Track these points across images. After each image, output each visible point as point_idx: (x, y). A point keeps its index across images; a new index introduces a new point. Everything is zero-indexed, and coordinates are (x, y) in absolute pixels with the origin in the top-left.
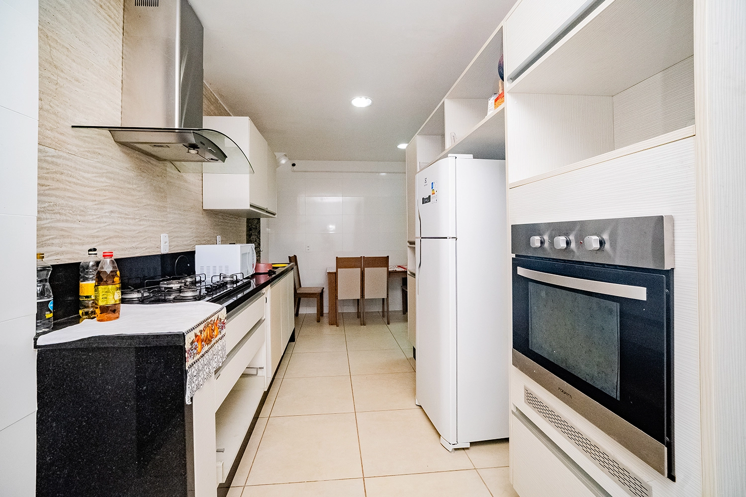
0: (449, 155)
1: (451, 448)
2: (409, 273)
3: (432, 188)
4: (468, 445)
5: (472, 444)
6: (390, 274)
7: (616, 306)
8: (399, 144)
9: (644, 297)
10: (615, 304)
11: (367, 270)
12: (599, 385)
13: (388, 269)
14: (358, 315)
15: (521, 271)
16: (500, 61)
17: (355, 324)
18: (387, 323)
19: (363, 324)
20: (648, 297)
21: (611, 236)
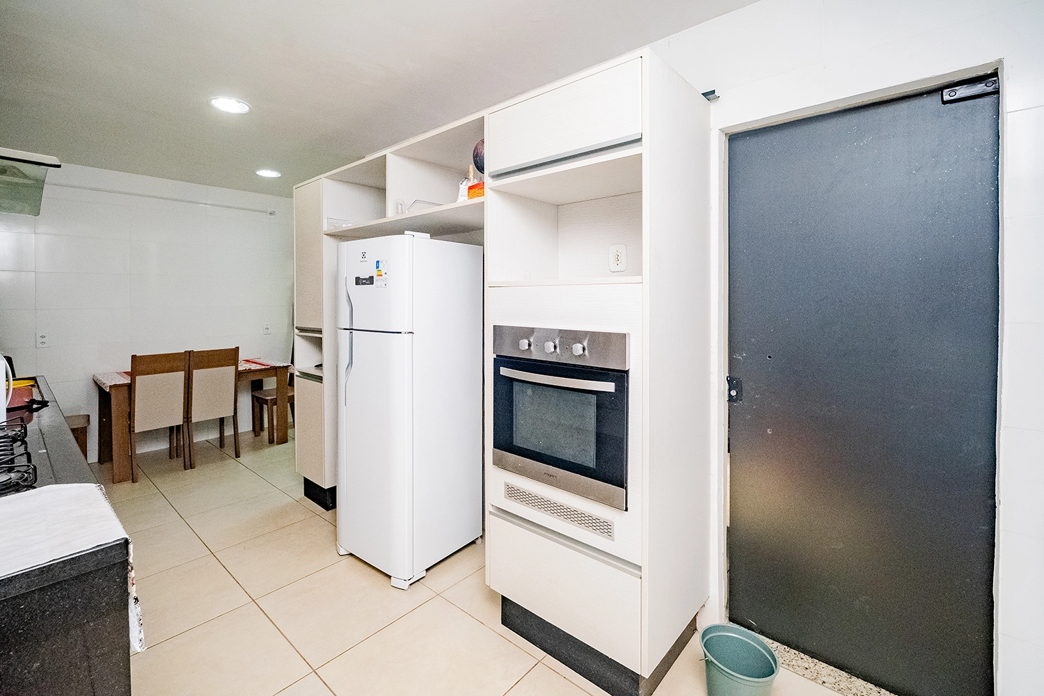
0: (406, 232)
1: (406, 585)
2: (298, 374)
3: (377, 267)
4: (424, 574)
5: (427, 570)
6: (239, 375)
7: (593, 398)
8: (259, 168)
9: (613, 390)
10: (593, 396)
11: (197, 374)
12: (579, 461)
13: (237, 368)
14: (173, 453)
15: (504, 371)
16: (476, 148)
17: (171, 470)
18: (234, 456)
19: (189, 465)
20: (616, 390)
21: (588, 344)
